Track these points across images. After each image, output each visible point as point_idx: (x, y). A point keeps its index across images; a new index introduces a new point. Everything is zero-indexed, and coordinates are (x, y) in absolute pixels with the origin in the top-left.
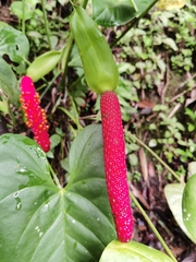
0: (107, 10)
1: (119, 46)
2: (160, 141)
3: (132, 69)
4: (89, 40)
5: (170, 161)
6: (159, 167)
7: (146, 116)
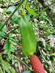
0: (17, 18)
1: (10, 28)
2: (24, 58)
3: (16, 36)
4: (28, 32)
5: (27, 64)
6: (24, 66)
7: (19, 50)
